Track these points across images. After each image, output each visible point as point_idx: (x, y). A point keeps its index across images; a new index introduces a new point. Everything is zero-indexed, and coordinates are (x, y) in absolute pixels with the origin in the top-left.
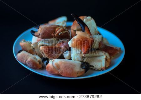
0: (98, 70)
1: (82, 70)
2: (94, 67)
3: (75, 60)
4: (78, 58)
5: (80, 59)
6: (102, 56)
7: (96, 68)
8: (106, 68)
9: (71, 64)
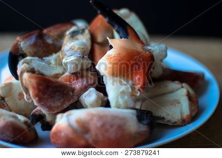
0: (175, 125)
1: (143, 128)
2: (163, 118)
3: (118, 108)
4: (126, 102)
5: (132, 104)
6: (177, 90)
7: (169, 121)
8: (193, 118)
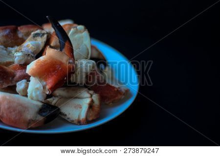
0: (72, 123)
2: (66, 115)
3: (32, 99)
5: (41, 98)
9: (21, 105)
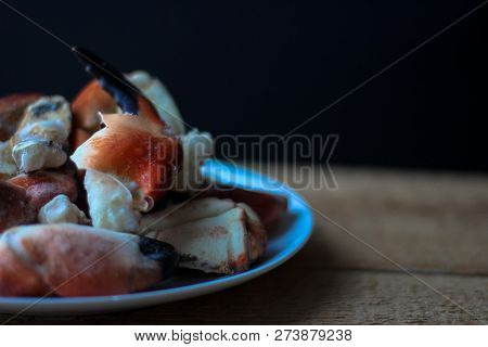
2: (195, 258)
4: (120, 220)
